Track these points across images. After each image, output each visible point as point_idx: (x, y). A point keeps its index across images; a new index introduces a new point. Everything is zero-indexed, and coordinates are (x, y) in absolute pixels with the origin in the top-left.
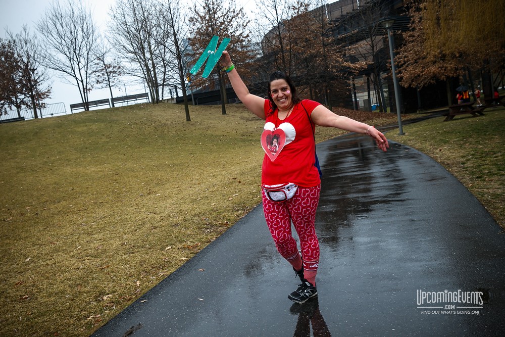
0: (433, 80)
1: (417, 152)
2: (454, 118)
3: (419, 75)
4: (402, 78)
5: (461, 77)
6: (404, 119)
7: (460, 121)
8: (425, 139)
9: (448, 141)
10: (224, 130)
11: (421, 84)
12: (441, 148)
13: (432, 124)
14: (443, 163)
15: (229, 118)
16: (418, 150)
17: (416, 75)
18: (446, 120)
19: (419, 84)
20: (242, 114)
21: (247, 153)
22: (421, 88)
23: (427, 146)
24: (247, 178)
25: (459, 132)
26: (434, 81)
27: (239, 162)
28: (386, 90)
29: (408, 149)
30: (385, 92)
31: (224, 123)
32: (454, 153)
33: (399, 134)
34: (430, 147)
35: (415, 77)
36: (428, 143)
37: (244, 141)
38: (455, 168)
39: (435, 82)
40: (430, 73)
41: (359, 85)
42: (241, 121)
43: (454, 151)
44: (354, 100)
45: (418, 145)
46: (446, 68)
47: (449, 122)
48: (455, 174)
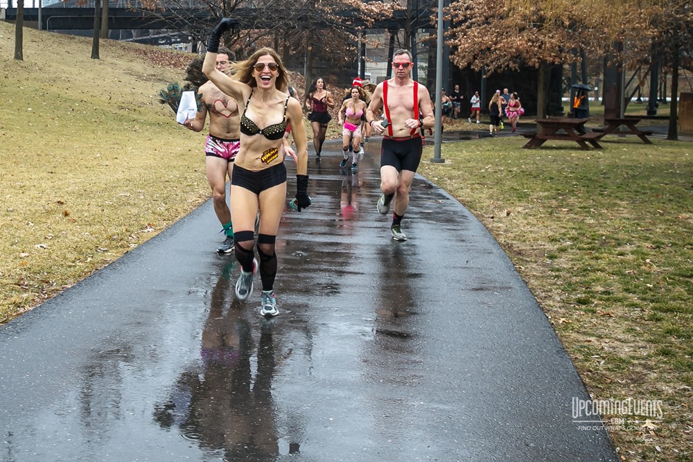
0: (514, 62)
1: (459, 208)
2: (544, 145)
3: (489, 49)
4: (455, 47)
5: (566, 66)
6: (448, 128)
7: (554, 152)
8: (482, 180)
9: (527, 195)
10: (87, 89)
11: (491, 67)
12: (509, 209)
13: (501, 150)
14: (510, 247)
15: (102, 66)
16: (464, 205)
17: (483, 47)
18: (527, 147)
19: (488, 66)
20: (130, 63)
21: (116, 146)
22: (489, 74)
23: (483, 196)
24: (86, 208)
25: (551, 178)
26: (517, 66)
27: (89, 165)
28: (425, 65)
29: (444, 197)
30: (422, 68)
31: (90, 75)
32: (535, 225)
33: (432, 161)
34: (487, 202)
35: (482, 50)
36: (485, 191)
37: (120, 119)
38: (534, 265)
39: (517, 68)
40: (511, 48)
41: (372, 47)
42: (126, 78)
43: (535, 222)
44: (359, 73)
45: (466, 194)
46: (542, 43)
47: (534, 151)
48: (532, 281)
